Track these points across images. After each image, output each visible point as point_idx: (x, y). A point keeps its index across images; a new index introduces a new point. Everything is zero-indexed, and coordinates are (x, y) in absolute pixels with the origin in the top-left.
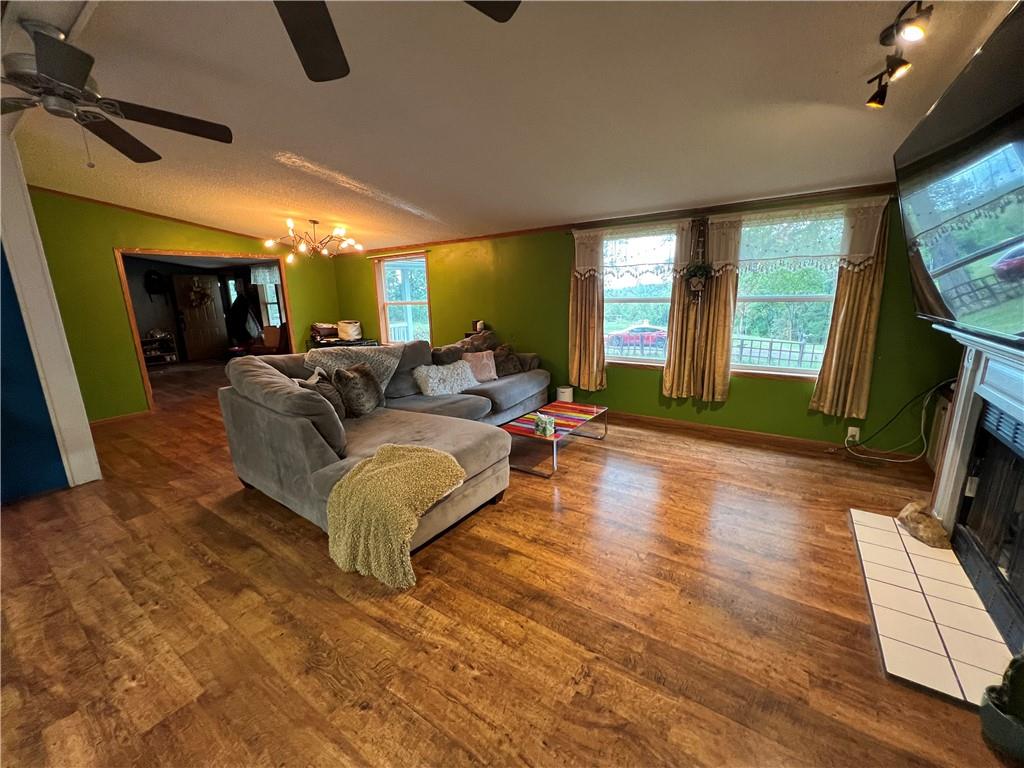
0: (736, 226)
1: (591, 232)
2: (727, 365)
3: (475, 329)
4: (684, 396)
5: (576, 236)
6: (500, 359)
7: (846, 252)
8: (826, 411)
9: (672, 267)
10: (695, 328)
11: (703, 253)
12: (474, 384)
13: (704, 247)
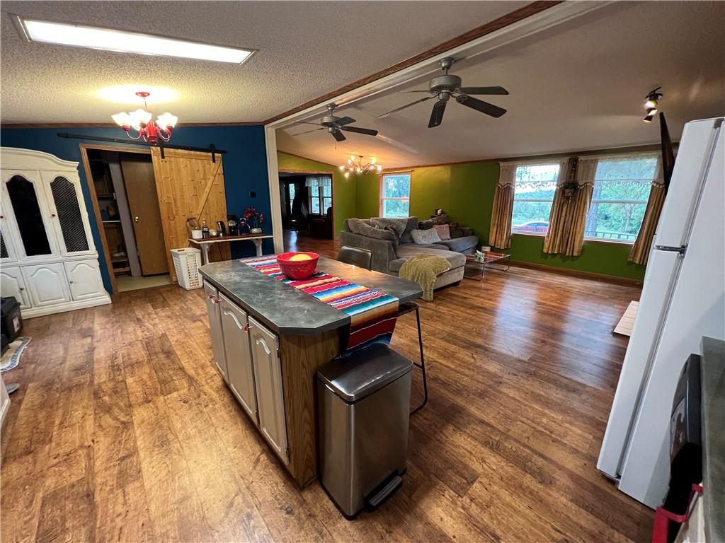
0: (596, 162)
1: (511, 164)
2: (582, 237)
3: (436, 213)
4: (556, 252)
5: (501, 165)
6: (452, 229)
7: (656, 177)
8: (637, 262)
9: (555, 183)
10: (566, 216)
11: (574, 176)
12: (439, 240)
13: (575, 173)
